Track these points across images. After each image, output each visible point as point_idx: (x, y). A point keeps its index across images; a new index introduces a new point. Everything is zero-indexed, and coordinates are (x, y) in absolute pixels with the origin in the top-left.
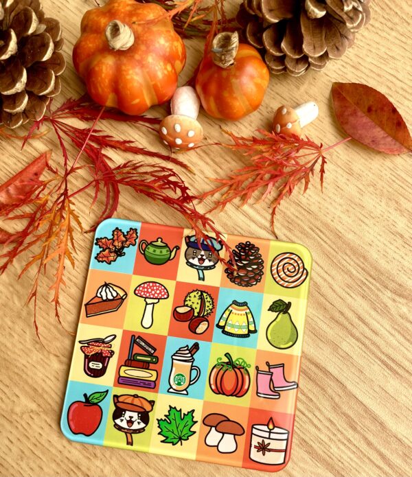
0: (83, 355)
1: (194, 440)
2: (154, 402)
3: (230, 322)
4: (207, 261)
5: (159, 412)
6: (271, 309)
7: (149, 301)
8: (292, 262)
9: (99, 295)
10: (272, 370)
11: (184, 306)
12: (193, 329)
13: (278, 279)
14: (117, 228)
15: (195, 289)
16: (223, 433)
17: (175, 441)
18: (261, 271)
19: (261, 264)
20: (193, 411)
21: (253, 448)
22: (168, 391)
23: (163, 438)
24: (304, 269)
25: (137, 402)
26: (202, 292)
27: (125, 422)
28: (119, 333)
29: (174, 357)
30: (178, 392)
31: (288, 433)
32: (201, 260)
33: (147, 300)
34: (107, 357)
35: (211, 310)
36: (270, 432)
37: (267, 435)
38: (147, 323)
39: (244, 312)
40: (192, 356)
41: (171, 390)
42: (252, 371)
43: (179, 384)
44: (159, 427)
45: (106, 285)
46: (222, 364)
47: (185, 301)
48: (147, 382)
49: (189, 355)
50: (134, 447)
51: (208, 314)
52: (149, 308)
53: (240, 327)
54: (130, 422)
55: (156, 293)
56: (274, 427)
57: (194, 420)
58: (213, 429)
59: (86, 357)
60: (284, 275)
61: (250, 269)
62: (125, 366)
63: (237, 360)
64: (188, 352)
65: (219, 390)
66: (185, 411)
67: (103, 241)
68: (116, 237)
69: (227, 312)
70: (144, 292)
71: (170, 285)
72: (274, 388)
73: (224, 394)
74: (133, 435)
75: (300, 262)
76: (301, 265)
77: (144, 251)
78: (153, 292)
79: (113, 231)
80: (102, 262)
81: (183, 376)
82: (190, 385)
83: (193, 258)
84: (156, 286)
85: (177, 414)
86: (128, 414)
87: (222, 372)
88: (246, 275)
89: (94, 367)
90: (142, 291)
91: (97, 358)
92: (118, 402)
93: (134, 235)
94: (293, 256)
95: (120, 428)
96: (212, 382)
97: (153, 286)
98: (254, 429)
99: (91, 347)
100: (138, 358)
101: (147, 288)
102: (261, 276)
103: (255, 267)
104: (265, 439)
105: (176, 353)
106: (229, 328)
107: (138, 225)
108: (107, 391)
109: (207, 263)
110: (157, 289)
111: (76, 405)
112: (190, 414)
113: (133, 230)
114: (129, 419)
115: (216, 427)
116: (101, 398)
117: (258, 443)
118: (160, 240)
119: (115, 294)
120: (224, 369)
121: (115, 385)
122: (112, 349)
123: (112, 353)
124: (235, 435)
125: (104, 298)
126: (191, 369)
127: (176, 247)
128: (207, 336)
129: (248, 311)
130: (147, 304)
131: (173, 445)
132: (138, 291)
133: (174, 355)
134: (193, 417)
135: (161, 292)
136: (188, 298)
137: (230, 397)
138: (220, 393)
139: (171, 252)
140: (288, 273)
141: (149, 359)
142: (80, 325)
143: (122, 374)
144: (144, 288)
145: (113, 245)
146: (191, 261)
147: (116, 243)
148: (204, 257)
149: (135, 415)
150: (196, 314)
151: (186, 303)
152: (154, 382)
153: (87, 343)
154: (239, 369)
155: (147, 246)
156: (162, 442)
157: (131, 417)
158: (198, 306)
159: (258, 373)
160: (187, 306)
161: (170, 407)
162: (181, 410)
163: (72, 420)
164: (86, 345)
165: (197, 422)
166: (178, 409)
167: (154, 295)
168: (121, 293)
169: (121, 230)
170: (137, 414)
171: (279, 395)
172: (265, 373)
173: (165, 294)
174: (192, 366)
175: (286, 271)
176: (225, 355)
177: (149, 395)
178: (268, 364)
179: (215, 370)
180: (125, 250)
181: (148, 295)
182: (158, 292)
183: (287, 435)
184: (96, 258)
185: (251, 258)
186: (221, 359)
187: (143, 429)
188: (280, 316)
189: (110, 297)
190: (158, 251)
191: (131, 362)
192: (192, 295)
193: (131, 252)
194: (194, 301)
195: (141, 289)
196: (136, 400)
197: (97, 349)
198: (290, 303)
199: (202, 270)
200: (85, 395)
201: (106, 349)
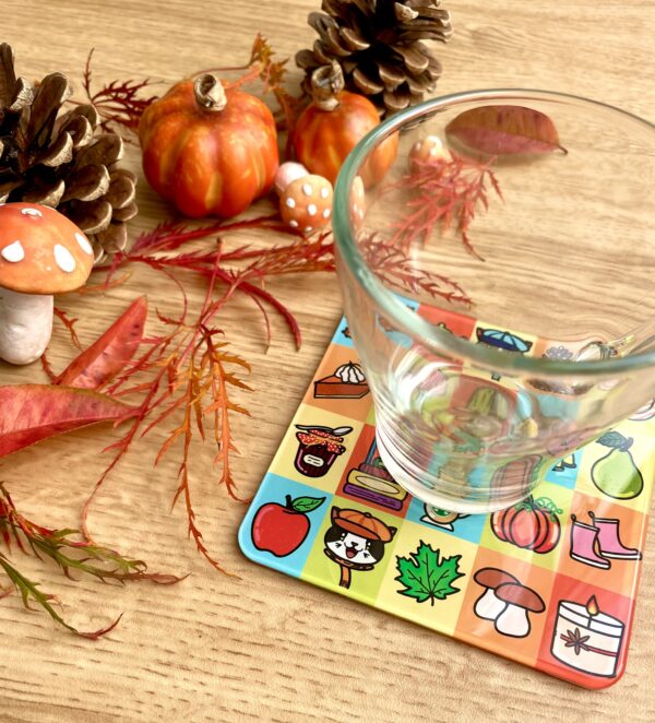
0: (298, 443)
1: (455, 601)
2: (396, 529)
6: (602, 441)
9: (338, 375)
10: (598, 525)
16: (508, 603)
17: (423, 596)
20: (459, 557)
21: (558, 638)
22: (421, 520)
23: (403, 588)
25: (368, 523)
27: (343, 549)
28: (358, 427)
30: (436, 524)
31: (623, 627)
34: (332, 453)
36: (590, 619)
37: (584, 622)
41: (426, 519)
42: (565, 520)
43: (440, 513)
44: (398, 568)
45: (351, 365)
48: (389, 500)
50: (350, 592)
54: (352, 551)
56: (598, 612)
57: (459, 570)
58: (491, 592)
59: (302, 446)
62: (359, 470)
63: (541, 499)
65: (507, 536)
66: (444, 554)
72: (601, 551)
73: (514, 543)
74: (352, 571)
82: (458, 518)
85: (432, 557)
86: (350, 539)
87: (513, 511)
89: (312, 463)
91: (318, 452)
92: (338, 517)
95: (333, 557)
96: (495, 522)
98: (562, 609)
99: (312, 435)
100: (381, 464)
104: (580, 629)
108: (324, 499)
111: (271, 508)
112: (453, 561)
114: (350, 546)
115: (495, 590)
116: (312, 506)
117: (568, 631)
119: (361, 378)
121: (337, 493)
122: (343, 444)
123: (342, 450)
124: (527, 610)
131: (418, 601)
134: (458, 566)
137: (524, 550)
138: (506, 540)
143: (352, 480)
149: (362, 543)
152: (402, 501)
153: (308, 430)
154: (542, 512)
156: (399, 592)
157: (354, 544)
159: (574, 525)
161: (421, 542)
162: (438, 551)
163: (260, 528)
164: (306, 432)
165: (463, 575)
166: (435, 549)
170: (365, 540)
171: (609, 564)
172: (586, 527)
177: (390, 519)
178: (591, 514)
183: (620, 630)
187: (370, 567)
188: (615, 453)
189: (353, 380)
191: (368, 466)
196: (368, 521)
197: (320, 440)
198: (631, 439)
200: (288, 497)
201: (334, 442)
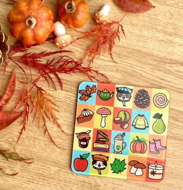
1: (126, 171)
2: (108, 157)
3: (138, 123)
4: (126, 98)
5: (111, 161)
6: (154, 117)
7: (103, 116)
8: (162, 97)
9: (82, 114)
10: (155, 142)
11: (118, 117)
12: (122, 127)
13: (156, 104)
14: (87, 86)
15: (122, 110)
16: (137, 168)
17: (118, 172)
18: (149, 101)
19: (149, 98)
20: (125, 160)
21: (149, 173)
22: (114, 153)
23: (113, 171)
24: (167, 100)
25: (101, 157)
26: (125, 111)
27: (97, 165)
28: (92, 130)
29: (115, 139)
30: (118, 153)
31: (163, 167)
32: (124, 98)
33: (102, 115)
34: (88, 140)
35: (129, 119)
37: (155, 168)
38: (103, 125)
39: (143, 119)
40: (122, 138)
41: (115, 152)
42: (148, 143)
43: (118, 149)
44: (111, 167)
45: (85, 110)
46: (135, 141)
47: (118, 115)
48: (105, 149)
49: (121, 138)
50: (102, 175)
51: (128, 120)
52: (104, 118)
53: (142, 125)
54: (99, 165)
55: (106, 112)
56: (158, 165)
58: (133, 166)
59: (79, 140)
60: (159, 103)
61: (144, 101)
62: (96, 143)
63: (141, 139)
64: (121, 136)
65: (134, 151)
66: (121, 160)
67: (82, 91)
68: (87, 89)
69: (136, 119)
70: (101, 112)
71: (111, 109)
72: (157, 149)
73: (136, 153)
74: (101, 170)
75: (165, 97)
76: (166, 98)
77: (99, 95)
78: (105, 112)
79: (86, 87)
80: (83, 100)
81: (119, 146)
82: (122, 150)
83: (120, 97)
84: (105, 109)
85: (118, 161)
86: (98, 162)
87: (135, 144)
88: (143, 104)
89: (83, 144)
90: (100, 112)
91: (84, 140)
92: (94, 157)
93: (95, 88)
94: (162, 95)
95: (95, 168)
96: (131, 148)
97: (104, 110)
98: (149, 166)
99: (81, 136)
100: (101, 139)
101: (102, 110)
102: (149, 103)
103: (146, 100)
104: (154, 170)
105: (116, 137)
106: (137, 126)
107: (96, 84)
108: (89, 153)
109: (126, 99)
110: (106, 111)
111: (77, 160)
112: (123, 161)
113: (94, 86)
114: (99, 164)
115: (134, 166)
116: (87, 156)
117: (151, 171)
118: (106, 90)
119: (89, 114)
120: (136, 143)
121: (92, 151)
122: (90, 136)
123: (90, 138)
124: (142, 169)
125: (85, 115)
126: (123, 143)
127: (112, 93)
128: (128, 129)
129: (145, 118)
130: (102, 117)
131: (117, 173)
132: (99, 112)
133: (115, 138)
134: (125, 162)
135: (108, 112)
136: (119, 114)
137: (139, 154)
139: (111, 95)
140: (160, 102)
141: (105, 140)
142: (76, 127)
143: (95, 146)
144: (100, 110)
145: (86, 93)
146: (119, 98)
147: (88, 92)
148: (125, 96)
149: (101, 163)
150: (123, 121)
151: (119, 116)
152: (108, 149)
153: (79, 134)
154: (142, 142)
155: (100, 93)
157: (100, 163)
158: (124, 117)
159: (150, 144)
160: (119, 117)
161: (115, 158)
162: (119, 160)
163: (76, 165)
164: (79, 135)
165: (126, 164)
166: (118, 159)
167: (105, 113)
168: (92, 113)
169: (89, 86)
170: (102, 162)
171: (159, 152)
172: (153, 143)
173: (109, 113)
174: (123, 142)
175: (159, 101)
176: (136, 137)
177: (106, 154)
178: (154, 140)
179: (132, 143)
180: (92, 95)
181: (102, 113)
182: (107, 112)
184: (80, 98)
185: (145, 96)
186: (134, 139)
187: (105, 168)
188: (158, 120)
189: (87, 115)
190: (105, 95)
191: (97, 141)
192: (121, 112)
193: (94, 95)
194: (122, 115)
195: (99, 111)
196: (101, 156)
197: (83, 137)
198: (162, 115)
199: (124, 102)
200: (80, 155)
201: (87, 136)
